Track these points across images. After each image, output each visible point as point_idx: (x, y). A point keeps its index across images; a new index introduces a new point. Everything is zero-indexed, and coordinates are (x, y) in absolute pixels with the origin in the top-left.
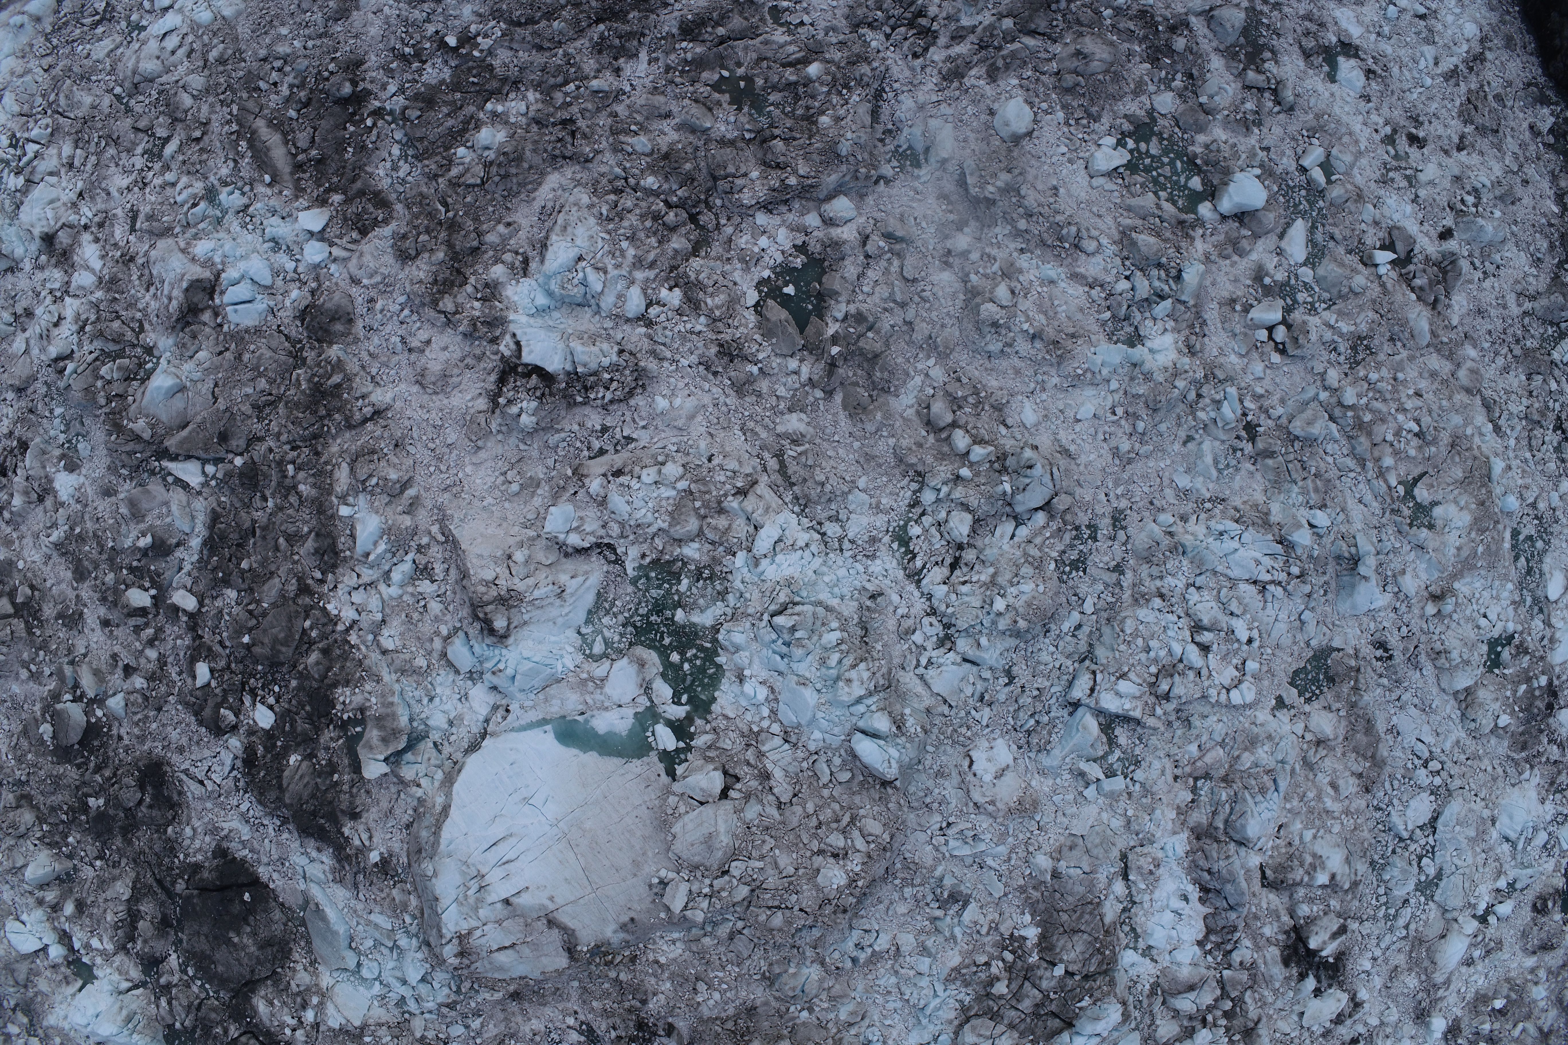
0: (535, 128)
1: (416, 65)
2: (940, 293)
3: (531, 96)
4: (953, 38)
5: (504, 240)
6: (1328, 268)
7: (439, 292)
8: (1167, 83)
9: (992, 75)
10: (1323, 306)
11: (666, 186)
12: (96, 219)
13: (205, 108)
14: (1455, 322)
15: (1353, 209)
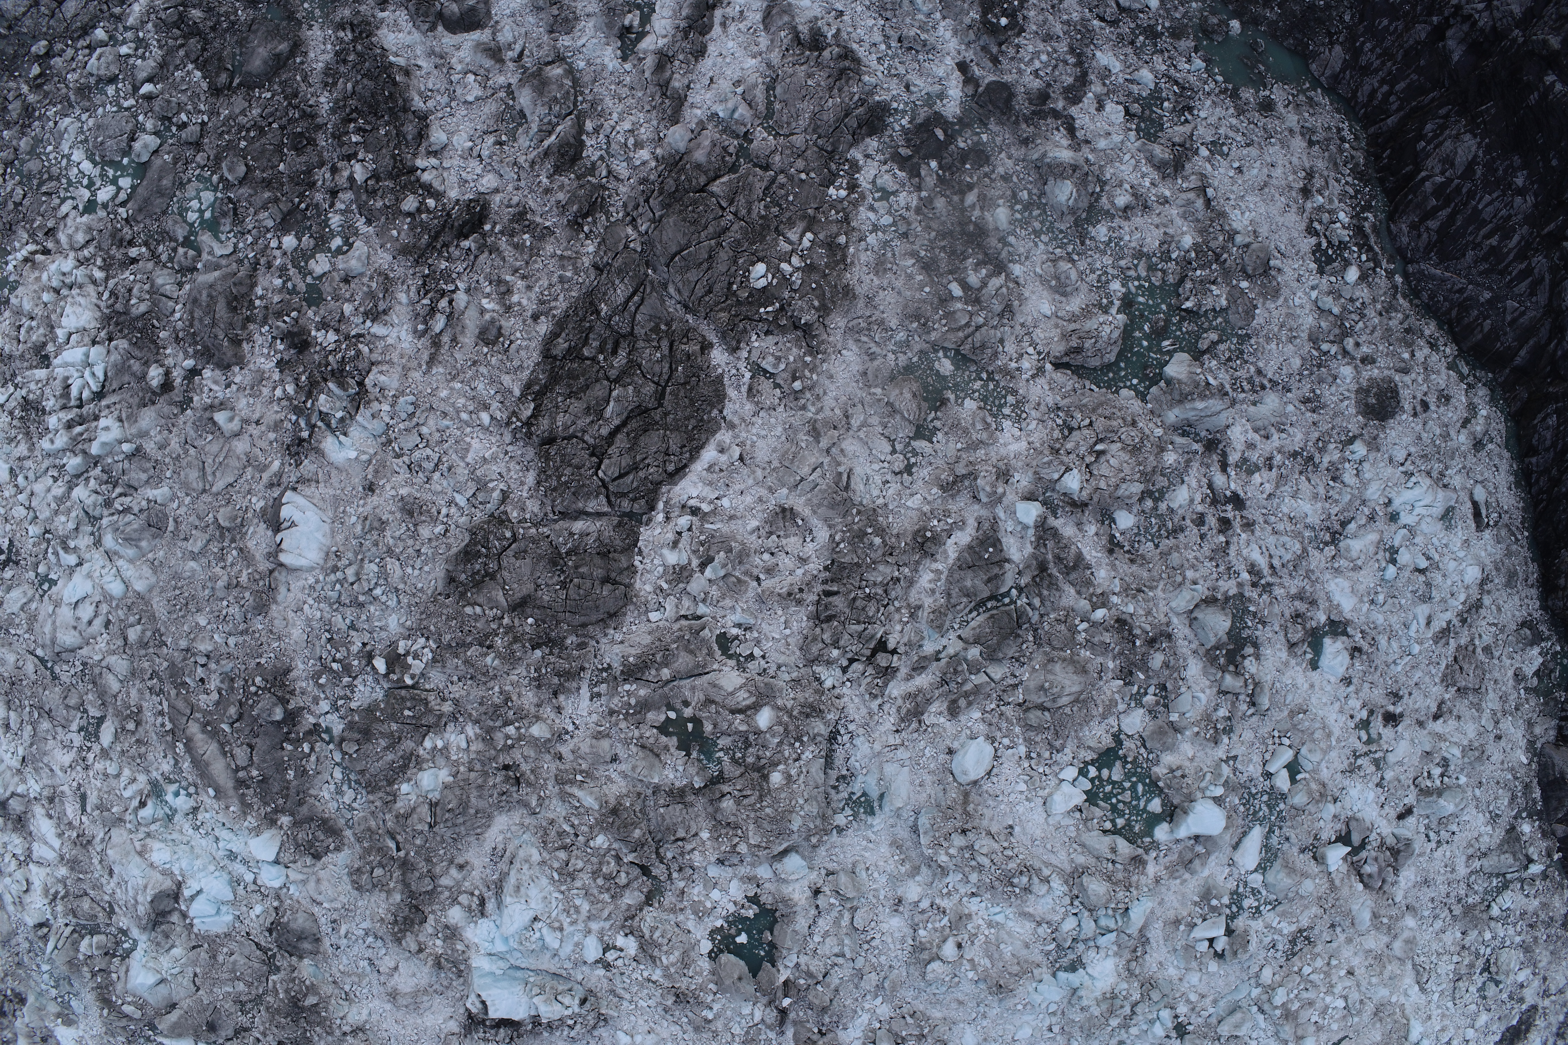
0: (478, 767)
1: (346, 680)
2: (890, 940)
3: (471, 730)
4: (914, 669)
5: (458, 884)
6: (1278, 877)
7: (400, 930)
8: (1138, 699)
9: (953, 711)
10: (1269, 907)
11: (615, 846)
12: (45, 793)
13: (134, 693)
14: (1397, 900)
15: (1313, 810)
